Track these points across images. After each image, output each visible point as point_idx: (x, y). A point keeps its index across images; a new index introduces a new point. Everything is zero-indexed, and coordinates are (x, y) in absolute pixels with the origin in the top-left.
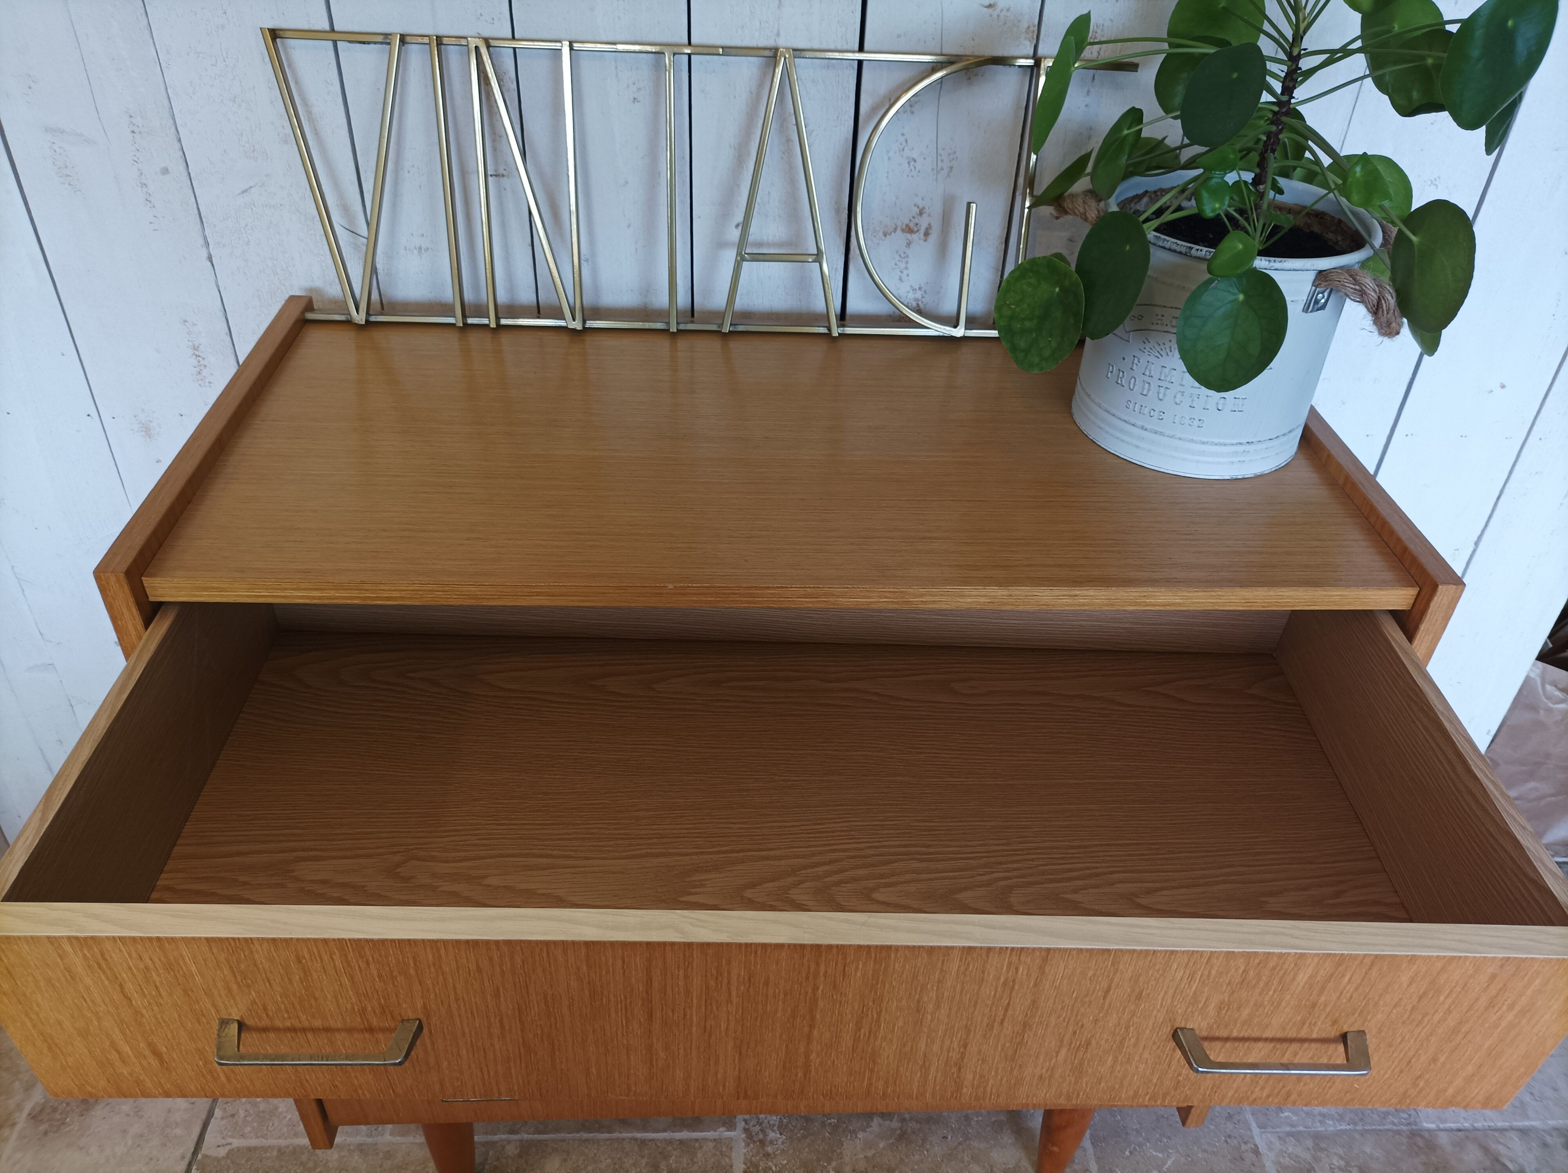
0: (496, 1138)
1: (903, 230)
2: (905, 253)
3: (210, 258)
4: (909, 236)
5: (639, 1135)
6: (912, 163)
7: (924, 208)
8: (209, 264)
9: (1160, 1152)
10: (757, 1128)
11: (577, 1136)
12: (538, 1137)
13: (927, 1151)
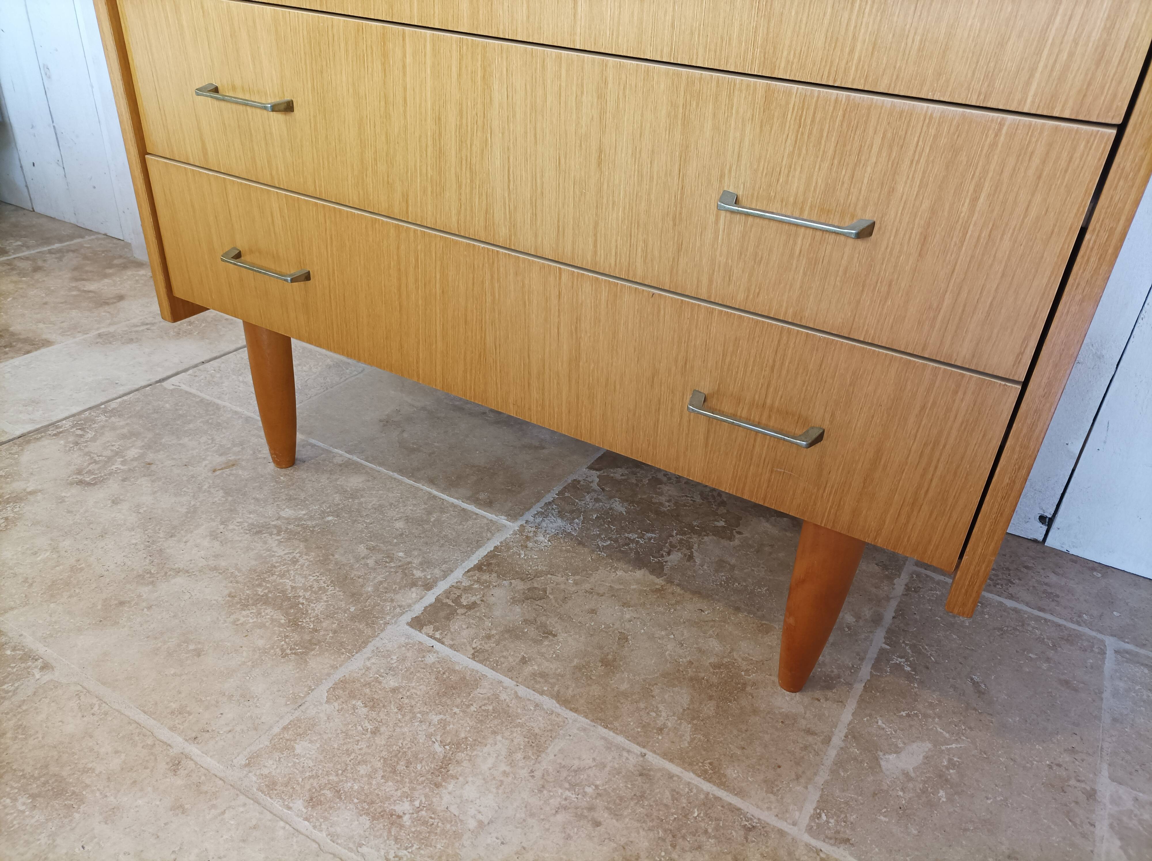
0: (336, 450)
5: (435, 492)
9: (948, 732)
10: (534, 529)
11: (391, 473)
12: (363, 462)
13: (675, 610)
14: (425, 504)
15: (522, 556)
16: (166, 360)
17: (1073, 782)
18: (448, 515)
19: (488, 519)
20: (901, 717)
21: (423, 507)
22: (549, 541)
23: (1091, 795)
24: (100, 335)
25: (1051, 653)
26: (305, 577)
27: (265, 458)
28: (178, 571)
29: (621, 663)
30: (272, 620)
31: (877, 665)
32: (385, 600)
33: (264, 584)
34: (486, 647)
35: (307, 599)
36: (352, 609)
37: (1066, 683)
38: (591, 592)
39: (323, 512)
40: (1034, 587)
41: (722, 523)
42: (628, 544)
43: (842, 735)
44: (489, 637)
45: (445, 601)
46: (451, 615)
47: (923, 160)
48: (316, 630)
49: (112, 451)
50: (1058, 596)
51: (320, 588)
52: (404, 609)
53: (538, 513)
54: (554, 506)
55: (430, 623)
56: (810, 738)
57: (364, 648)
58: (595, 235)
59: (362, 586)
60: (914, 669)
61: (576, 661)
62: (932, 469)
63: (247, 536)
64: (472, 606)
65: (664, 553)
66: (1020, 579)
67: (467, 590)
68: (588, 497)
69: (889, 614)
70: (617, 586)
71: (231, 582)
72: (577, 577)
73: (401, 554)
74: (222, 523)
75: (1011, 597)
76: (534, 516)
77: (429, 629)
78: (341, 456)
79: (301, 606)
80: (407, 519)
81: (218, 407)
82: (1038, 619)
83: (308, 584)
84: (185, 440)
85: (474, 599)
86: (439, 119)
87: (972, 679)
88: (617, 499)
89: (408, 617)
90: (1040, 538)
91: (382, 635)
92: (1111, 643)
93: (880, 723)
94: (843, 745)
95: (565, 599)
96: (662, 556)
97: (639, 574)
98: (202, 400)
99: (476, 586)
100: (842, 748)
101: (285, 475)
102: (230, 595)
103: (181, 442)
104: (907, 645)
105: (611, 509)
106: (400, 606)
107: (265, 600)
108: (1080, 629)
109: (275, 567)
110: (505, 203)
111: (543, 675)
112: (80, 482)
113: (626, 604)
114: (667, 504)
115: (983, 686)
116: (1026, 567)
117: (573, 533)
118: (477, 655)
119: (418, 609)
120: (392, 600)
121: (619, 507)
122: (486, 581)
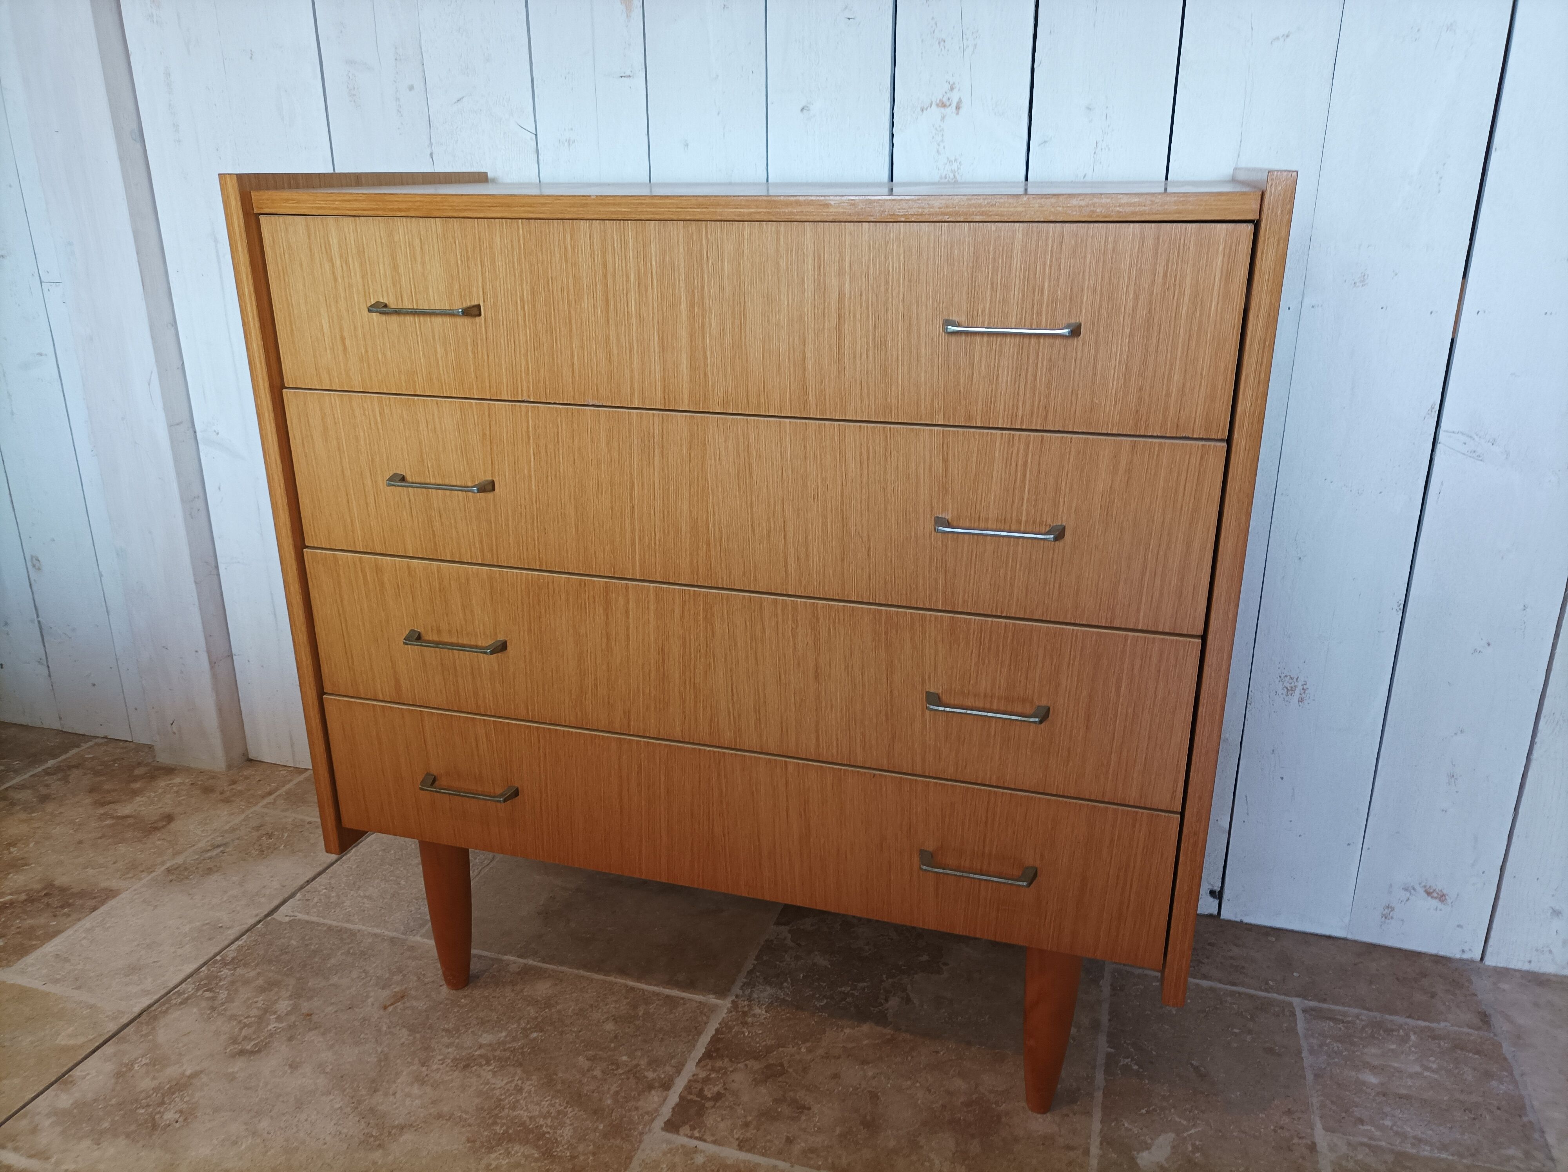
0: (506, 957)
1: (937, 105)
2: (940, 126)
4: (942, 110)
5: (631, 983)
6: (942, 43)
7: (954, 83)
9: (1185, 1120)
10: (746, 1003)
11: (576, 971)
12: (540, 964)
13: (912, 1057)
14: (626, 998)
15: (747, 1034)
16: (264, 887)
17: (1296, 1141)
18: (655, 1005)
19: (696, 1002)
20: (1142, 1115)
21: (625, 1002)
22: (766, 1012)
23: (1313, 1148)
24: (169, 871)
25: (1251, 1025)
26: (538, 1104)
27: (433, 982)
28: (402, 1128)
29: (881, 1121)
30: (526, 1157)
31: (1108, 1071)
32: (630, 1110)
33: (499, 1121)
34: (748, 1135)
35: (551, 1127)
36: (601, 1127)
37: (1270, 1051)
38: (827, 1056)
39: (525, 1029)
40: (1221, 963)
41: (925, 958)
42: (844, 999)
43: (1098, 1143)
44: (746, 1125)
45: (689, 1097)
46: (701, 1111)
47: (1076, 664)
48: (573, 1157)
49: (258, 1008)
50: (1243, 967)
51: (559, 1112)
52: (653, 1115)
53: (744, 984)
54: (758, 974)
55: (684, 1123)
56: (1071, 1154)
57: (630, 1163)
58: (817, 731)
59: (600, 1100)
60: (1141, 1067)
61: (838, 1130)
62: (1128, 887)
63: (456, 1073)
64: (718, 1097)
65: (883, 1001)
66: (1208, 958)
67: (706, 1080)
68: (787, 958)
69: (1105, 1018)
70: (850, 1046)
71: (463, 1126)
72: (808, 1044)
73: (625, 1058)
74: (423, 1065)
75: (1205, 977)
76: (742, 988)
77: (686, 1129)
78: (515, 963)
79: (547, 1136)
80: (615, 1019)
81: (353, 934)
82: (1232, 994)
83: (545, 1110)
84: (335, 979)
85: (716, 1089)
86: (663, 650)
87: (1192, 1065)
88: (817, 953)
89: (659, 1123)
90: (1216, 912)
91: (642, 1146)
92: (1297, 1003)
93: (1126, 1125)
94: (1101, 1152)
95: (805, 1070)
96: (881, 1004)
97: (866, 1028)
98: (330, 928)
99: (713, 1075)
100: (1101, 1156)
101: (465, 997)
102: (468, 1141)
103: (331, 982)
104: (1128, 1044)
105: (815, 964)
106: (647, 1113)
107: (506, 1138)
108: (1270, 995)
109: (501, 1100)
110: (729, 712)
111: (813, 1150)
112: (242, 1053)
113: (864, 1062)
114: (867, 948)
115: (1202, 1069)
116: (1210, 944)
117: (787, 998)
118: (742, 1145)
119: (666, 1112)
120: (637, 1109)
121: (822, 961)
122: (721, 1068)
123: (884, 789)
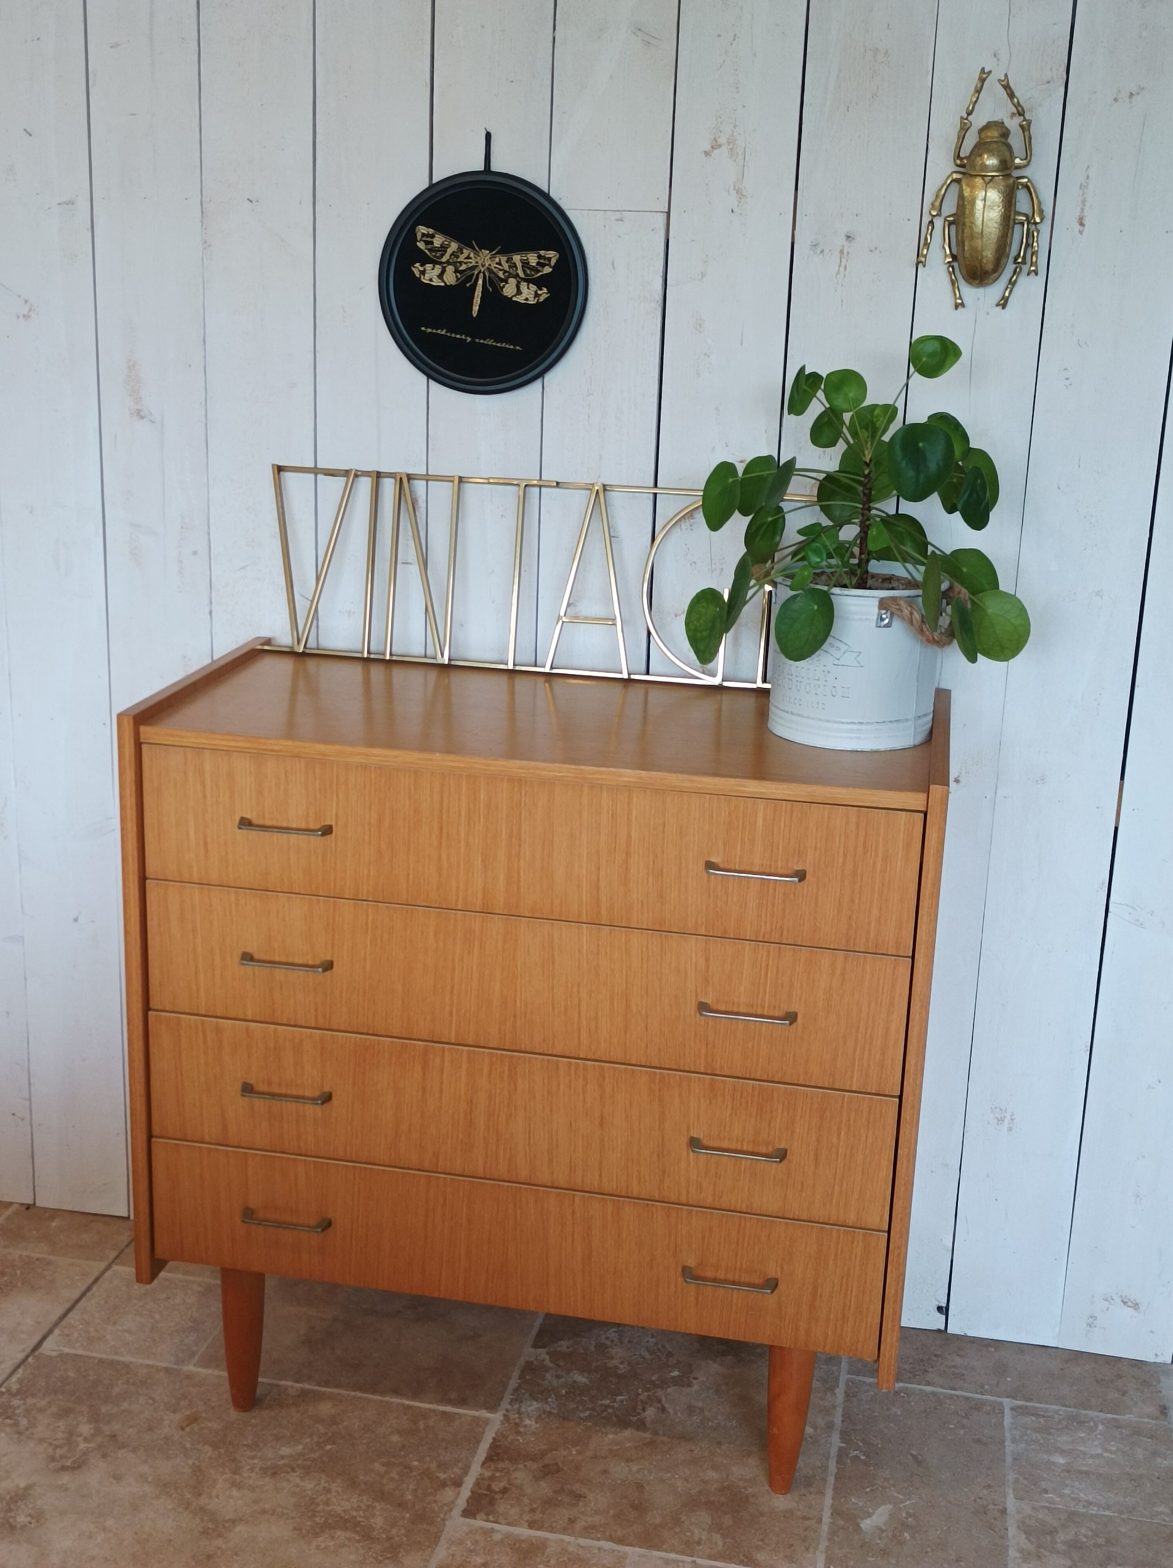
0: (283, 1383)
3: (211, 613)
5: (407, 1402)
6: (693, 565)
8: (209, 617)
9: (902, 1495)
10: (517, 1416)
11: (353, 1393)
12: (317, 1388)
13: (670, 1455)
14: (405, 1415)
15: (521, 1441)
16: (19, 1324)
17: (991, 1507)
18: (433, 1420)
19: (471, 1416)
20: (867, 1492)
21: (405, 1418)
22: (536, 1422)
23: (1004, 1512)
25: (965, 1421)
26: (348, 1500)
27: (219, 1406)
28: (233, 1521)
29: (648, 1505)
30: (349, 1540)
31: (840, 1460)
32: (429, 1503)
33: (317, 1514)
34: (536, 1518)
35: (363, 1517)
36: (408, 1516)
37: (978, 1441)
38: (595, 1457)
39: (318, 1443)
40: (944, 1371)
41: (676, 1373)
42: (606, 1411)
43: (829, 1514)
44: (533, 1511)
45: (480, 1492)
46: (492, 1502)
47: (807, 1115)
48: (389, 1539)
49: (63, 1432)
50: (963, 1375)
51: (368, 1506)
52: (451, 1505)
53: (512, 1400)
54: (523, 1391)
55: (479, 1511)
56: (808, 1523)
57: (439, 1541)
58: (600, 1169)
59: (402, 1496)
60: (868, 1457)
61: (612, 1512)
62: (849, 1292)
63: (267, 1479)
64: (505, 1491)
65: (640, 1411)
66: (932, 1367)
67: (492, 1478)
68: (548, 1376)
69: (838, 1419)
70: (615, 1448)
71: (287, 1519)
72: (578, 1448)
73: (416, 1463)
74: (235, 1473)
75: (928, 1384)
76: (510, 1404)
77: (482, 1515)
78: (292, 1387)
79: (362, 1523)
80: (400, 1432)
81: (126, 1365)
82: (951, 1397)
83: (355, 1505)
84: (125, 1405)
85: (502, 1484)
86: (471, 1102)
87: (911, 1454)
88: (576, 1372)
89: (457, 1512)
90: (943, 1328)
91: (446, 1529)
92: (1007, 1402)
93: (853, 1500)
94: (831, 1520)
95: (578, 1468)
96: (639, 1414)
97: (628, 1433)
98: (101, 1361)
99: (498, 1474)
100: (831, 1523)
101: (254, 1417)
102: (295, 1529)
103: (122, 1408)
104: (858, 1440)
105: (575, 1382)
106: (446, 1505)
107: (326, 1526)
108: (984, 1397)
109: (314, 1498)
110: (526, 1154)
111: (593, 1527)
112: (64, 1468)
113: (629, 1460)
114: (622, 1366)
115: (920, 1457)
116: (936, 1356)
117: (553, 1411)
118: (531, 1525)
119: (462, 1502)
120: (435, 1502)
121: (581, 1379)
122: (503, 1469)
123: (655, 1216)
